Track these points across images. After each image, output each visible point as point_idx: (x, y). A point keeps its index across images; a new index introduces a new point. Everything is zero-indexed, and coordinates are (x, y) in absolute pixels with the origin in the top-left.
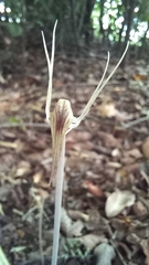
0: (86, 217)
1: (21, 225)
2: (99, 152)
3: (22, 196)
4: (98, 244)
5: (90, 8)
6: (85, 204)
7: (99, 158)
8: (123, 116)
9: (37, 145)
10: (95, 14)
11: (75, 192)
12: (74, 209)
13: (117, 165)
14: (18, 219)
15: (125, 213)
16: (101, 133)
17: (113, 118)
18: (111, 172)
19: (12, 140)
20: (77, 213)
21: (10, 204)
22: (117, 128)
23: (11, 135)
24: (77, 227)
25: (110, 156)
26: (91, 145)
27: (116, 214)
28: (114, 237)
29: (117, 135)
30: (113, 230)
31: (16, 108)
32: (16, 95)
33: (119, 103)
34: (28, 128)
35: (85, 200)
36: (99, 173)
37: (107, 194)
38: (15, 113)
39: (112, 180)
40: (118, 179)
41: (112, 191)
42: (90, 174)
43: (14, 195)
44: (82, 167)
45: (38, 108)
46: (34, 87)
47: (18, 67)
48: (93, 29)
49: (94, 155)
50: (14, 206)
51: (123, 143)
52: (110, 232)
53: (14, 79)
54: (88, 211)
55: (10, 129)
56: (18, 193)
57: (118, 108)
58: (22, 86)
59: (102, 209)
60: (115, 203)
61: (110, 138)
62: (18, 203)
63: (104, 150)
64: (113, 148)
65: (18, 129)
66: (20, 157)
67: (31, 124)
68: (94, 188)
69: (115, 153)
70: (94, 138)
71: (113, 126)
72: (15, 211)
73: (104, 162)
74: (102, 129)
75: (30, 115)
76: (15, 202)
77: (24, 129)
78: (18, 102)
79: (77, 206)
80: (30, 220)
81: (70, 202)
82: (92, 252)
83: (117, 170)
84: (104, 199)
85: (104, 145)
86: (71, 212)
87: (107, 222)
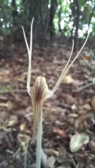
0: (57, 153)
1: (12, 162)
2: (63, 107)
3: (12, 140)
5: (52, 17)
6: (56, 144)
7: (63, 111)
8: (77, 83)
9: (22, 104)
10: (56, 20)
11: (49, 135)
12: (48, 148)
13: (75, 115)
14: (10, 157)
15: (83, 149)
16: (64, 95)
17: (71, 84)
18: (72, 120)
19: (5, 101)
20: (51, 150)
21: (4, 146)
22: (74, 91)
23: (4, 98)
24: (51, 161)
25: (70, 109)
26: (57, 102)
27: (77, 150)
28: (77, 167)
29: (74, 95)
30: (76, 162)
31: (7, 80)
32: (7, 72)
33: (74, 74)
34: (15, 93)
35: (55, 141)
36: (64, 121)
37: (71, 136)
38: (7, 84)
39: (73, 126)
40: (77, 125)
41: (73, 134)
42: (57, 122)
43: (7, 140)
44: (52, 118)
45: (22, 79)
46: (19, 66)
47: (8, 54)
48: (54, 29)
49: (60, 109)
50: (7, 148)
51: (78, 101)
52: (74, 163)
53: (6, 62)
54: (58, 148)
55: (4, 94)
56: (10, 138)
57: (73, 78)
58: (11, 66)
59: (68, 147)
60: (76, 142)
61: (70, 97)
62: (10, 145)
63: (66, 105)
64: (72, 104)
65: (9, 94)
66: (11, 113)
67: (17, 90)
68: (61, 132)
69: (74, 107)
70: (59, 98)
71: (71, 90)
72: (8, 151)
73: (67, 114)
74: (64, 92)
75: (16, 85)
76: (8, 145)
77: (13, 93)
78: (9, 76)
79: (50, 146)
80: (18, 157)
81: (46, 142)
83: (75, 118)
84: (69, 140)
85: (66, 102)
86: (46, 150)
87: (71, 156)
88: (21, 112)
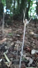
1: (12, 54)
2: (30, 42)
4: (29, 59)
8: (35, 34)
9: (15, 39)
16: (30, 38)
19: (10, 38)
22: (34, 37)
26: (28, 40)
27: (33, 54)
28: (33, 58)
29: (34, 38)
30: (33, 57)
31: (10, 32)
32: (11, 29)
33: (34, 32)
34: (13, 36)
35: (26, 51)
36: (30, 46)
39: (33, 47)
42: (27, 46)
44: (26, 44)
45: (16, 32)
46: (15, 28)
47: (11, 24)
50: (11, 51)
51: (35, 40)
52: (32, 57)
53: (10, 26)
54: (27, 53)
56: (11, 48)
59: (30, 53)
60: (33, 52)
61: (32, 39)
62: (11, 50)
63: (31, 41)
64: (33, 41)
65: (11, 36)
67: (14, 35)
68: (28, 48)
69: (33, 42)
70: (29, 39)
71: (33, 36)
72: (11, 52)
73: (31, 44)
75: (14, 33)
77: (12, 36)
80: (14, 54)
82: (28, 61)
83: (34, 45)
84: (31, 51)
85: (31, 40)
87: (31, 55)
88: (15, 42)
